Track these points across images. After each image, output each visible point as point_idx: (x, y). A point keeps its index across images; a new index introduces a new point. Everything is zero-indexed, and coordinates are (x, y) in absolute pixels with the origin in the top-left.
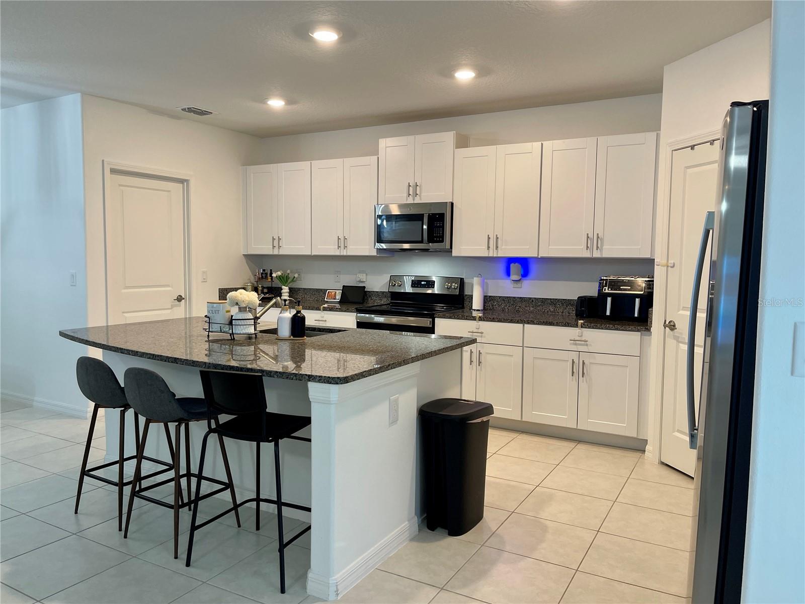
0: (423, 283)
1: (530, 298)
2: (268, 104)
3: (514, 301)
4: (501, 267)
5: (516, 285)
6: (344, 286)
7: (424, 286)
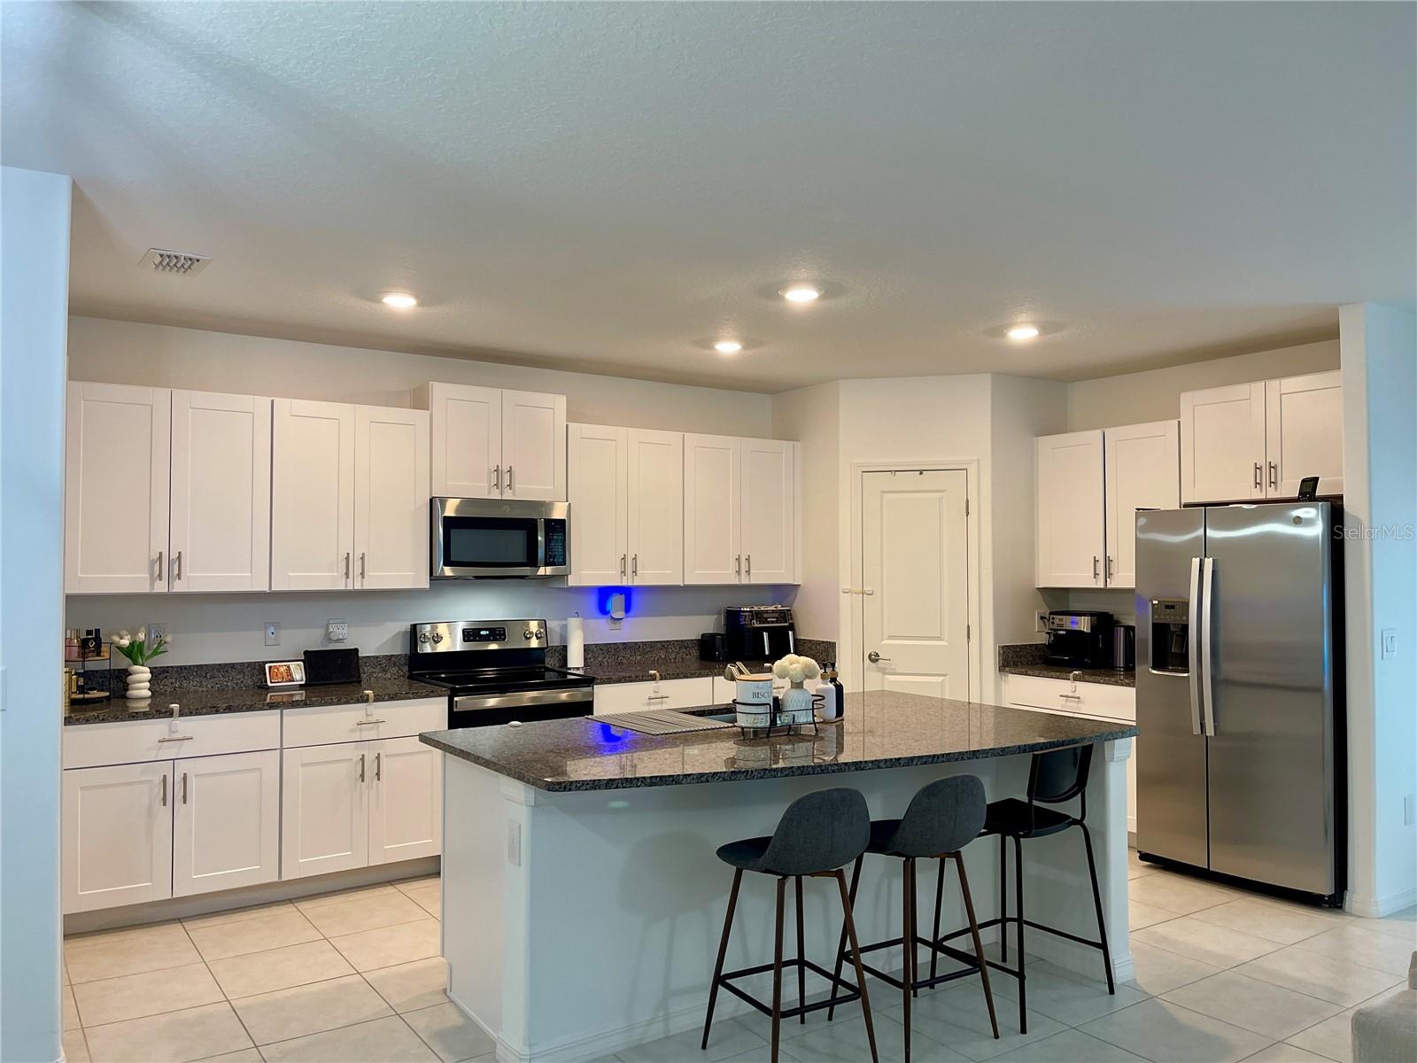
0: (482, 633)
1: (636, 643)
2: (383, 303)
3: (615, 650)
4: (593, 600)
5: (613, 626)
6: (306, 653)
7: (487, 639)
